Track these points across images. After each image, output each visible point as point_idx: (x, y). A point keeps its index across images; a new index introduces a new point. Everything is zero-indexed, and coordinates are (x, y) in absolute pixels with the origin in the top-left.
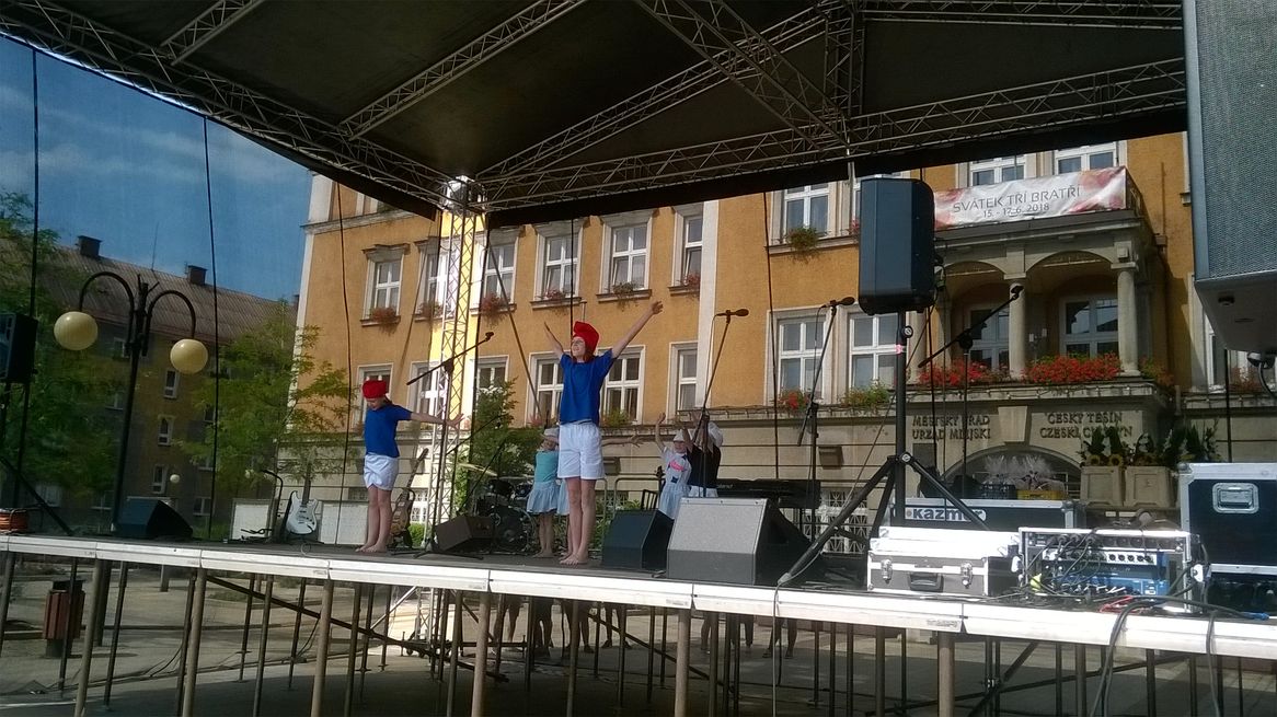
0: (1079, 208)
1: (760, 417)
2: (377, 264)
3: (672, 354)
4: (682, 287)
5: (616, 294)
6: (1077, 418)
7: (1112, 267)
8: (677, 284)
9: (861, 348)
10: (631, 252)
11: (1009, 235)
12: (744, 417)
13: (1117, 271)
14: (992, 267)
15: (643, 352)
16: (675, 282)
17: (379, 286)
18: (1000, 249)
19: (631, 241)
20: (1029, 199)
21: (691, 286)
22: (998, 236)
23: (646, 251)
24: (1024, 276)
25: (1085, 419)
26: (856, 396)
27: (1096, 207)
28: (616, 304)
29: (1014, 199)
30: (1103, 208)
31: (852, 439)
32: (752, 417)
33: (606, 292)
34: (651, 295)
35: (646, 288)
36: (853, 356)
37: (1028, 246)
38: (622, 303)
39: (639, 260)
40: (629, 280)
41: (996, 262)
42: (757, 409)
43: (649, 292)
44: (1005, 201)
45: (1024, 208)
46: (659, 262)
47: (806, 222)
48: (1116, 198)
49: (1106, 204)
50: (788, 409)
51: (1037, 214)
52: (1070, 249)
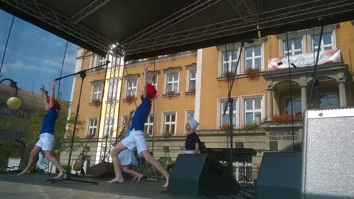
2: (95, 86)
3: (186, 113)
4: (189, 92)
5: (168, 94)
7: (337, 81)
9: (249, 110)
10: (173, 82)
11: (301, 71)
12: (210, 133)
13: (339, 83)
14: (295, 82)
15: (177, 113)
16: (187, 90)
17: (95, 93)
18: (298, 76)
19: (173, 78)
21: (192, 92)
22: (297, 71)
23: (178, 81)
24: (306, 85)
26: (248, 126)
27: (331, 61)
28: (168, 98)
29: (302, 60)
31: (247, 141)
33: (165, 94)
36: (246, 113)
37: (307, 75)
39: (176, 84)
40: (173, 90)
42: (215, 130)
43: (179, 94)
44: (299, 61)
48: (337, 59)
49: (334, 61)
51: (310, 64)
52: (322, 76)
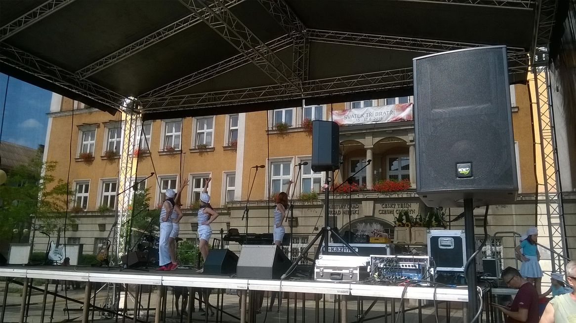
0: (394, 119)
1: (263, 205)
2: (83, 132)
3: (224, 176)
4: (229, 147)
5: (199, 149)
6: (393, 206)
7: (407, 144)
8: (227, 145)
9: (306, 175)
10: (205, 130)
11: (366, 129)
12: (255, 205)
13: (409, 146)
14: (360, 143)
16: (225, 144)
17: (84, 143)
18: (363, 135)
19: (205, 126)
20: (374, 115)
21: (233, 146)
22: (362, 130)
23: (212, 130)
24: (372, 147)
25: (397, 206)
26: (304, 196)
27: (401, 119)
28: (198, 153)
29: (368, 114)
30: (404, 120)
31: (302, 215)
32: (259, 205)
33: (194, 148)
34: (214, 150)
35: (212, 146)
36: (303, 179)
37: (374, 135)
38: (201, 153)
39: (209, 134)
40: (205, 143)
41: (361, 141)
42: (262, 201)
43: (214, 148)
44: (365, 115)
45: (373, 118)
46: (219, 135)
47: (283, 120)
48: (408, 116)
49: (405, 118)
50: (275, 201)
51: (378, 121)
52: (391, 136)
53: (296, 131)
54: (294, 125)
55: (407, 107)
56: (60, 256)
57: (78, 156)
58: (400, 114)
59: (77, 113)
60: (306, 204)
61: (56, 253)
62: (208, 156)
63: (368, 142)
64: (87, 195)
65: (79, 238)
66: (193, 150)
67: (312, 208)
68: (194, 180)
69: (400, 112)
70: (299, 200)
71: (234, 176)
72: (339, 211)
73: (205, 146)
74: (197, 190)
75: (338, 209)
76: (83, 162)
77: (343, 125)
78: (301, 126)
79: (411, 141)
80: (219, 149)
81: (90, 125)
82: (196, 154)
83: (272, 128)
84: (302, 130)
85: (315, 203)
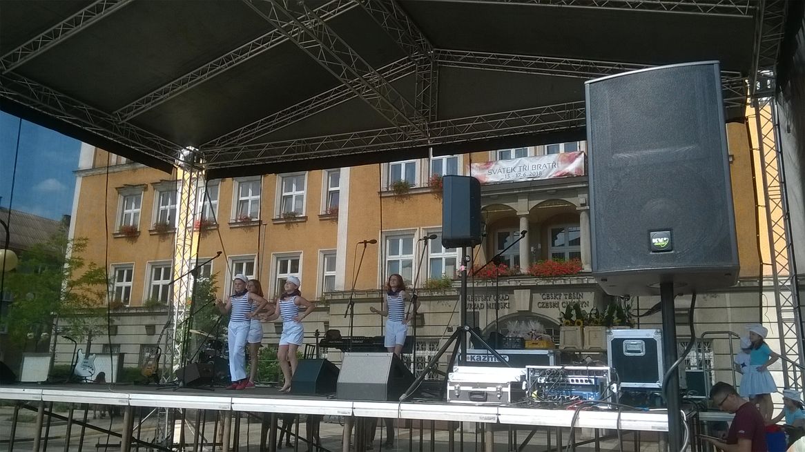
0: (558, 174)
1: (375, 296)
2: (125, 197)
3: (320, 257)
4: (327, 215)
5: (285, 219)
6: (558, 296)
7: (577, 209)
8: (324, 213)
9: (436, 254)
10: (294, 193)
11: (519, 189)
12: (365, 296)
13: (579, 211)
14: (510, 207)
15: (302, 255)
16: (322, 212)
17: (126, 211)
18: (515, 198)
19: (294, 186)
20: (531, 168)
21: (333, 215)
22: (513, 190)
23: (304, 192)
24: (528, 213)
25: (563, 297)
26: (432, 283)
27: (568, 174)
28: (285, 225)
29: (522, 168)
30: (571, 175)
31: (430, 310)
32: (370, 296)
33: (278, 217)
34: (307, 220)
35: (304, 215)
36: (431, 259)
37: (530, 196)
38: (288, 224)
39: (299, 198)
40: (293, 210)
41: (512, 205)
42: (373, 291)
43: (306, 218)
44: (517, 169)
45: (528, 174)
46: (313, 199)
47: (403, 178)
48: (578, 169)
49: (573, 172)
51: (535, 177)
52: (554, 197)
53: (421, 192)
54: (417, 184)
55: (577, 157)
56: (90, 370)
57: (117, 230)
58: (565, 167)
59: (116, 170)
60: (435, 294)
61: (85, 366)
62: (298, 229)
63: (522, 207)
64: (130, 284)
65: (119, 345)
66: (276, 220)
67: (444, 299)
68: (279, 263)
69: (567, 164)
70: (425, 290)
71: (333, 256)
72: (481, 304)
73: (294, 214)
74: (283, 276)
75: (481, 302)
76: (124, 239)
77: (486, 183)
78: (427, 185)
79: (583, 205)
80: (314, 218)
81: (133, 186)
82: (280, 226)
83: (388, 188)
84: (429, 191)
85: (448, 294)
